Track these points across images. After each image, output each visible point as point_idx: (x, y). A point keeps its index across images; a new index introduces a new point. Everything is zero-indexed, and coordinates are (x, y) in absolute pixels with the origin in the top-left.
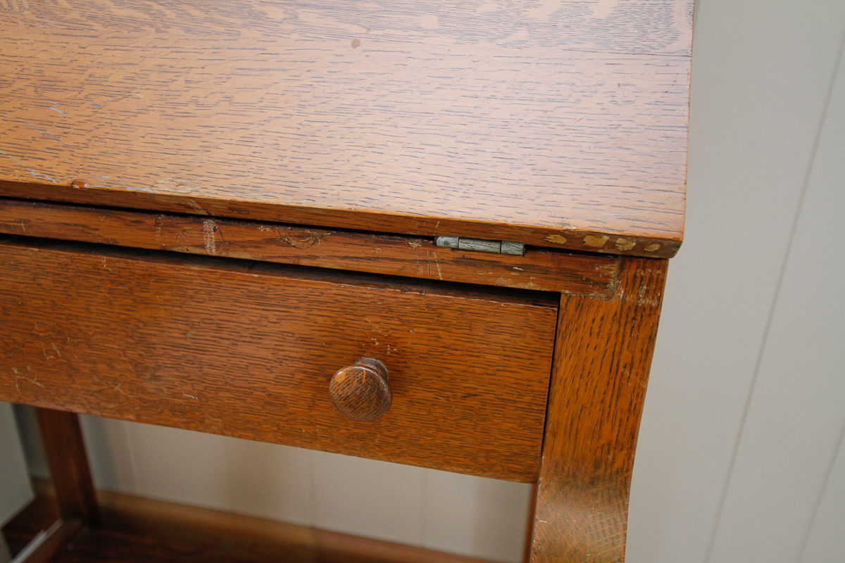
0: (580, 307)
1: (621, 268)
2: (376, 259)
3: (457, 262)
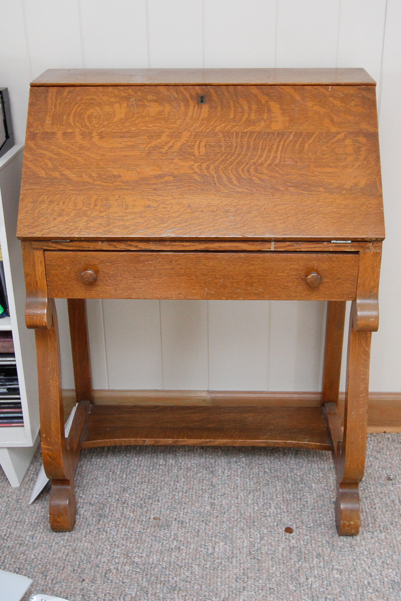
0: (364, 254)
1: (373, 244)
2: (316, 247)
3: (335, 246)
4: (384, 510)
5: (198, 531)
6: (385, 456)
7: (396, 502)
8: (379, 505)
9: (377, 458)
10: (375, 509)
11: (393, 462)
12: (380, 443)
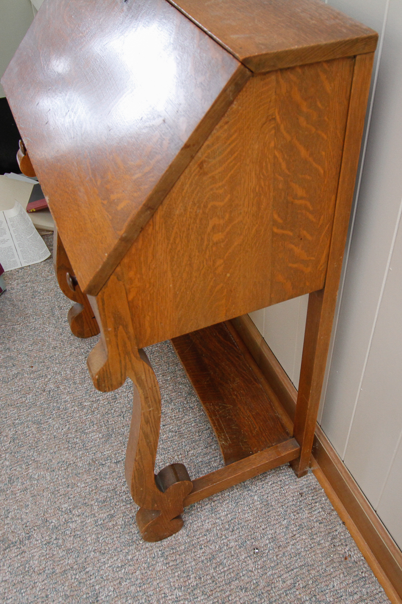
6: (298, 535)
8: (209, 551)
9: (288, 527)
11: (291, 547)
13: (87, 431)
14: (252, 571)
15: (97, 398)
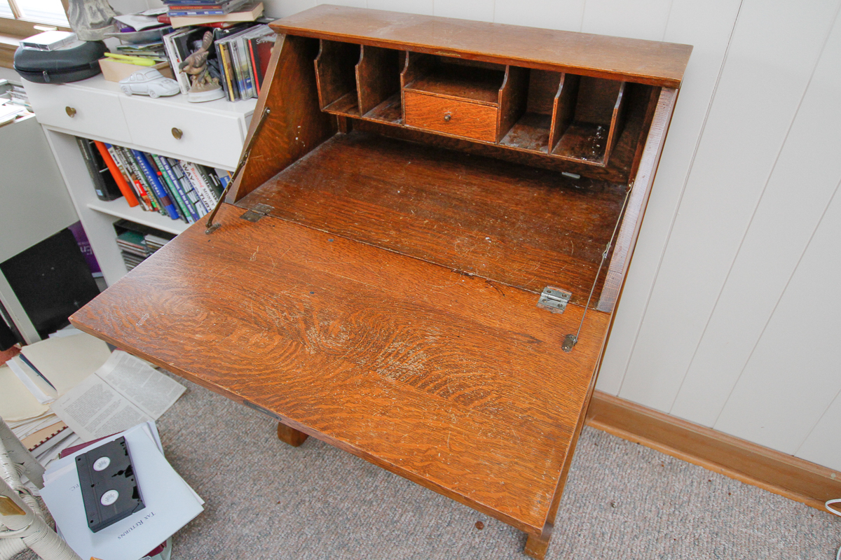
4: (588, 540)
5: (398, 490)
6: (624, 474)
7: (606, 536)
8: (586, 533)
9: (613, 474)
10: (579, 535)
11: (628, 485)
12: (627, 454)
13: (395, 519)
14: (626, 522)
15: (374, 486)
